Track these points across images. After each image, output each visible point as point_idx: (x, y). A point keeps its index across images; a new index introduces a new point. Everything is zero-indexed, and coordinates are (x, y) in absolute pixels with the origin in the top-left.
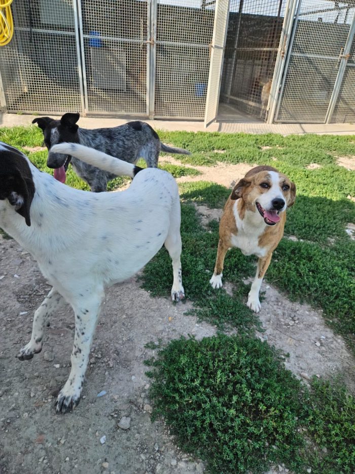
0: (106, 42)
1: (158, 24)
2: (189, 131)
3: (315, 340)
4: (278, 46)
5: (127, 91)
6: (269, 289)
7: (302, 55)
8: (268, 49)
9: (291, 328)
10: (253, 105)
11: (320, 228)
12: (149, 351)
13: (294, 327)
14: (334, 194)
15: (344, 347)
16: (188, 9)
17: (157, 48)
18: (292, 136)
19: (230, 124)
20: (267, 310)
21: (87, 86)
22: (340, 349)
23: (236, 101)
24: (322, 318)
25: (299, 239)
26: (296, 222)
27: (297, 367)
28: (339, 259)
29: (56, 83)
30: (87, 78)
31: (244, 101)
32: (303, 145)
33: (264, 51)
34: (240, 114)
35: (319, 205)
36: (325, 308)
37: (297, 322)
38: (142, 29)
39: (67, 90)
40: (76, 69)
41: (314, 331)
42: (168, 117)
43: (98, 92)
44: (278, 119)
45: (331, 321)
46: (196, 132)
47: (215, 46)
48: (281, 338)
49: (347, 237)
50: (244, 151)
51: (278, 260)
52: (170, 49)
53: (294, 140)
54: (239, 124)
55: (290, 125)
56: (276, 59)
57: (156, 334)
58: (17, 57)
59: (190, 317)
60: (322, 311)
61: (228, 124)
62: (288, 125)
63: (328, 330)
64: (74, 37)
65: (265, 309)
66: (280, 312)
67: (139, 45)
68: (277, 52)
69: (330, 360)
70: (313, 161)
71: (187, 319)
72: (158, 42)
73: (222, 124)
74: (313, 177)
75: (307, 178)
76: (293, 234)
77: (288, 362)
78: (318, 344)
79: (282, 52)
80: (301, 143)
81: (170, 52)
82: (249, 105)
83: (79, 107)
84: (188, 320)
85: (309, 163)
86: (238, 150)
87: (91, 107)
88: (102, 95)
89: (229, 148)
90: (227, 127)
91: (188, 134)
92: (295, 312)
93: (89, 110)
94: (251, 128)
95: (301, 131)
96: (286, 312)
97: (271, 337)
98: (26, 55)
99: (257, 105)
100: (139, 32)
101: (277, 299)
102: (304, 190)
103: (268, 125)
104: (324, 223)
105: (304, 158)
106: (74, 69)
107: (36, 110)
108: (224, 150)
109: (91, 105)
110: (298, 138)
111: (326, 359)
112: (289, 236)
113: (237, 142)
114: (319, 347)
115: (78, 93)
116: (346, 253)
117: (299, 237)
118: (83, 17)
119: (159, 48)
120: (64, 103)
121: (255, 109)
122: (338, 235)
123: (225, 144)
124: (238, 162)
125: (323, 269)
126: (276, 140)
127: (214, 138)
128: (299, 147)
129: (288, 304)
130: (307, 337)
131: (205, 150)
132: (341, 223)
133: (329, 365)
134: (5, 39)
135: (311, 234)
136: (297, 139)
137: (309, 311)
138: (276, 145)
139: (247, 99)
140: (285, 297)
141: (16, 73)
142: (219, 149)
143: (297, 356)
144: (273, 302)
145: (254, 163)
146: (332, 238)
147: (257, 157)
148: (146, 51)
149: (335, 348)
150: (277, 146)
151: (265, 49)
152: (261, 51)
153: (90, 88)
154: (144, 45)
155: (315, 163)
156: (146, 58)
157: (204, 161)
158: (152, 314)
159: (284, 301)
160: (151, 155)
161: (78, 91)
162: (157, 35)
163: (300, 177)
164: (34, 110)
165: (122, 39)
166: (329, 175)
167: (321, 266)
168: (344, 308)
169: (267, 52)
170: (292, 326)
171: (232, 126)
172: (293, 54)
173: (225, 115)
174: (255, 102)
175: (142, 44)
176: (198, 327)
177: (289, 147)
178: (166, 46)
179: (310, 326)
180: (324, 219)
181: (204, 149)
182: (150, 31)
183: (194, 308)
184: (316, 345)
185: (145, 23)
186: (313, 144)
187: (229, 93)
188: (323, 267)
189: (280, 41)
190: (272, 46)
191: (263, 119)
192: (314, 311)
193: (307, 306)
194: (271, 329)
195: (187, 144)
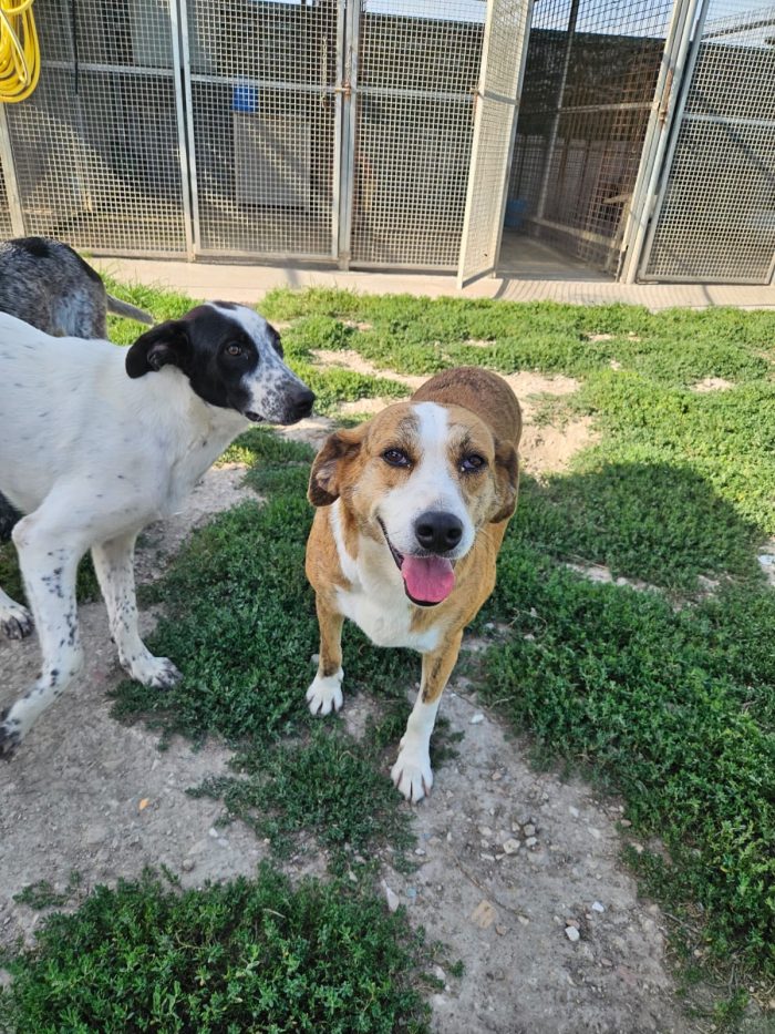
0: (241, 90)
1: (361, 48)
2: (417, 294)
3: (568, 913)
4: (653, 96)
5: (312, 209)
6: (480, 723)
7: (711, 119)
8: (629, 106)
9: (506, 861)
10: (591, 239)
11: (680, 548)
12: (23, 914)
13: (517, 859)
14: (748, 457)
15: (659, 950)
16: (461, 26)
17: (359, 103)
18: (675, 311)
19: (530, 282)
20: (450, 794)
21: (199, 191)
22: (643, 958)
23: (554, 230)
24: (615, 833)
25: (615, 576)
26: (617, 529)
27: (474, 1018)
28: (713, 644)
29: (132, 184)
30: (198, 175)
31: (572, 231)
32: (696, 332)
33: (620, 112)
34: (558, 260)
35: (697, 484)
36: (631, 804)
37: (531, 841)
38: (325, 59)
39: (153, 202)
40: (175, 153)
41: (574, 881)
42: (382, 265)
43: (222, 206)
44: (648, 272)
45: (640, 849)
46: (434, 298)
47: (486, 91)
48: (458, 899)
49: (757, 577)
50: (540, 342)
51: (535, 634)
52: (389, 105)
53: (677, 320)
54: (550, 282)
55: (678, 286)
56: (646, 128)
57: (75, 854)
58: (47, 128)
59: (205, 802)
60: (622, 809)
61: (523, 282)
62: (672, 286)
63: (624, 879)
64: (172, 80)
65: (444, 792)
66: (488, 803)
67: (318, 97)
68: (649, 111)
69: (597, 998)
70: (713, 372)
71: (190, 809)
72: (362, 89)
73: (511, 281)
74: (700, 412)
75: (685, 412)
76: (603, 563)
77: (454, 994)
78: (573, 933)
79: (662, 110)
80: (692, 328)
81: (388, 111)
82: (582, 240)
83: (181, 240)
84: (195, 812)
85: (702, 377)
86: (526, 340)
87: (207, 239)
88: (232, 212)
89: (505, 336)
90: (519, 288)
91: (415, 300)
92: (537, 806)
93: (202, 247)
94: (579, 292)
95: (704, 302)
96: (507, 803)
97: (428, 892)
98: (68, 123)
99: (600, 239)
100: (318, 67)
101: (495, 757)
102: (667, 444)
103: (623, 286)
104: (697, 534)
105: (692, 364)
106: (170, 153)
107: (88, 246)
108: (491, 339)
109: (207, 234)
110: (688, 316)
111: (584, 993)
112: (591, 566)
113: (531, 322)
114: (575, 945)
115: (179, 208)
116: (739, 626)
117: (618, 570)
118: (190, 35)
119: (364, 104)
120: (148, 230)
121: (595, 249)
122: (731, 572)
123: (496, 326)
124: (516, 368)
125: (655, 672)
126: (629, 319)
127: (475, 312)
128: (685, 338)
129: (522, 776)
130: (545, 900)
131: (444, 338)
132: (748, 538)
133: (585, 1020)
134: (21, 87)
135: (652, 562)
136: (683, 318)
137: (582, 807)
138: (627, 331)
139: (579, 227)
140: (520, 754)
141: (47, 162)
142: (479, 337)
143: (489, 975)
144: (478, 766)
145: (558, 372)
146: (712, 578)
147: (569, 359)
148: (333, 110)
149: (626, 950)
150: (631, 333)
151: (622, 106)
152: (614, 112)
153: (204, 197)
154: (328, 98)
155: (718, 376)
156: (332, 128)
157: (428, 363)
158: (96, 783)
159: (513, 768)
160: (82, 321)
161: (179, 203)
162: (360, 73)
163: (664, 410)
164: (83, 246)
165: (279, 83)
166: (746, 408)
167: (650, 664)
168: (688, 809)
169: (627, 112)
170: (512, 855)
171: (535, 287)
172: (689, 117)
173: (521, 262)
174: (596, 231)
175: (324, 94)
176: (213, 839)
177: (661, 336)
178: (379, 99)
179: (569, 860)
180: (698, 524)
181: (442, 337)
182: (344, 63)
183: (230, 775)
184: (566, 934)
185: (331, 46)
186: (722, 332)
187: (540, 214)
188: (656, 665)
189: (658, 85)
190: (638, 98)
191: (611, 274)
192: (598, 808)
193: (578, 789)
194: (438, 864)
195: (402, 325)
